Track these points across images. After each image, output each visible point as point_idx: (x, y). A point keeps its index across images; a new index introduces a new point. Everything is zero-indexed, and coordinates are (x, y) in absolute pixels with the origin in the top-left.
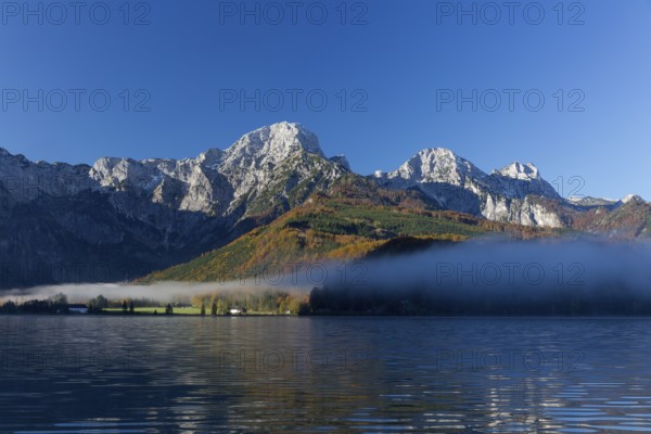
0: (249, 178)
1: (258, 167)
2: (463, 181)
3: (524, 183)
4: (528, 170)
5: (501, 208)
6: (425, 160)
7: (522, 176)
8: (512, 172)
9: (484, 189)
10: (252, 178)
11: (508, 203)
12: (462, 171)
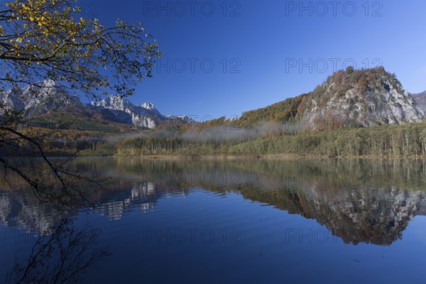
0: (32, 101)
1: (36, 97)
2: (125, 108)
3: (148, 110)
4: (150, 106)
5: (137, 118)
6: (112, 99)
7: (148, 108)
8: (144, 105)
9: (132, 111)
10: (34, 101)
11: (139, 117)
12: (125, 104)
